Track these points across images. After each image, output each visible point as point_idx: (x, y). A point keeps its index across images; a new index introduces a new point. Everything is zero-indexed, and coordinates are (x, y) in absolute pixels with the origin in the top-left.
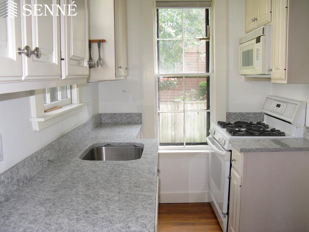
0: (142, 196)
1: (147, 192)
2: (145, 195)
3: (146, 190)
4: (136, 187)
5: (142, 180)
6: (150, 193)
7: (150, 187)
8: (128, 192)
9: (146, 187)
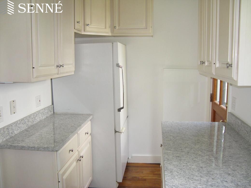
0: (172, 150)
1: (170, 153)
2: (170, 151)
3: (170, 154)
4: (178, 157)
5: (177, 163)
6: (167, 152)
7: (168, 156)
8: (182, 153)
9: (171, 156)
